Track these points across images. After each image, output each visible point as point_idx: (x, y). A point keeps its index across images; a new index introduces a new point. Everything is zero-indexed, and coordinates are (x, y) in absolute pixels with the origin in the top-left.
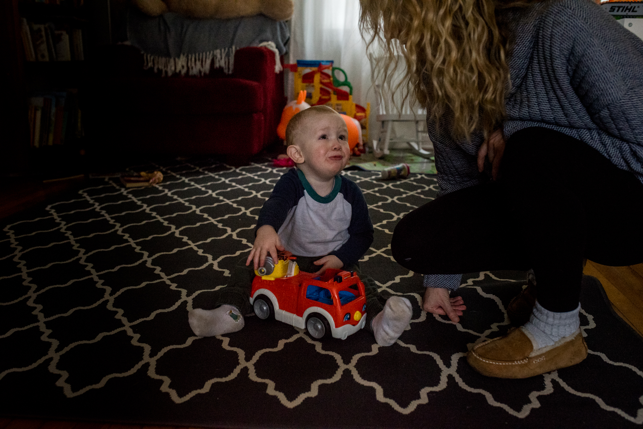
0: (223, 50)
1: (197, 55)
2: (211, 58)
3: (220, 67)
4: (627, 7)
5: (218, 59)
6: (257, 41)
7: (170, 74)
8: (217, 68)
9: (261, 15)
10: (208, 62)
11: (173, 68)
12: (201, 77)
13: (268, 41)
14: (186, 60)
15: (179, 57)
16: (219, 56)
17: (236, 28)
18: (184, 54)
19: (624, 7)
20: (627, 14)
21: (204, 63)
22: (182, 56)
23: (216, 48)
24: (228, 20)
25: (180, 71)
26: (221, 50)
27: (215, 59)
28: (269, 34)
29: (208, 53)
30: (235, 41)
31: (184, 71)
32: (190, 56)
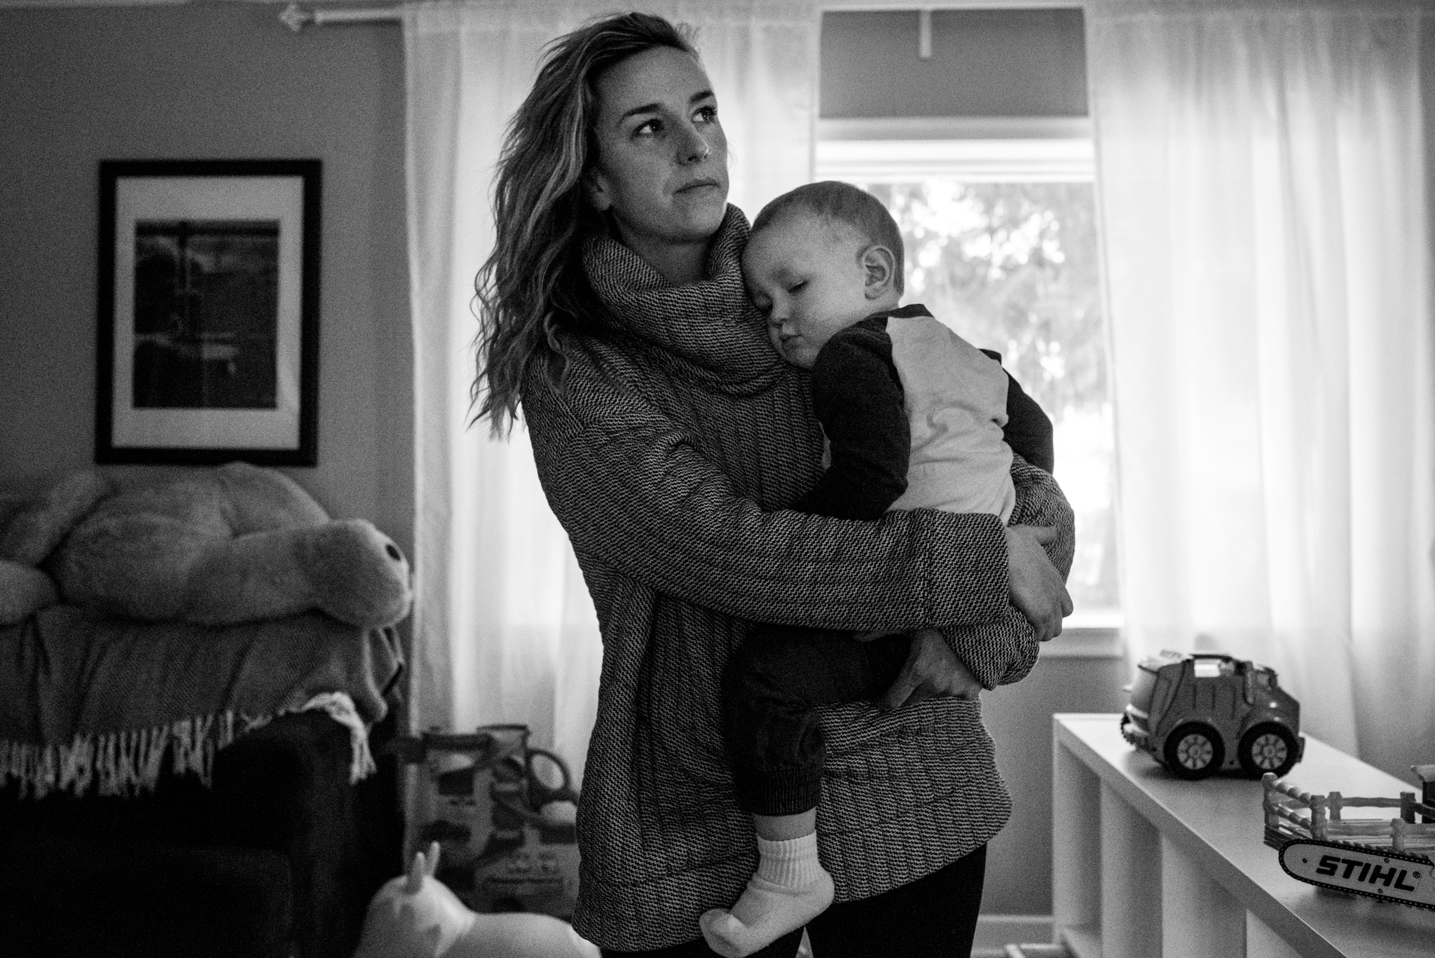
0: (199, 723)
1: (123, 735)
2: (163, 743)
3: (188, 770)
4: (1378, 868)
5: (182, 750)
6: (299, 694)
7: (41, 792)
8: (179, 774)
9: (315, 612)
10: (155, 756)
11: (50, 778)
12: (132, 799)
13: (332, 690)
14: (91, 754)
15: (70, 745)
16: (186, 740)
17: (242, 655)
18: (84, 736)
19: (1368, 866)
20: (1380, 890)
21: (142, 759)
22: (78, 742)
23: (180, 716)
24: (221, 629)
25: (72, 784)
26: (193, 722)
27: (175, 747)
28: (335, 669)
29: (155, 733)
30: (236, 693)
31: (82, 784)
32: (102, 739)
